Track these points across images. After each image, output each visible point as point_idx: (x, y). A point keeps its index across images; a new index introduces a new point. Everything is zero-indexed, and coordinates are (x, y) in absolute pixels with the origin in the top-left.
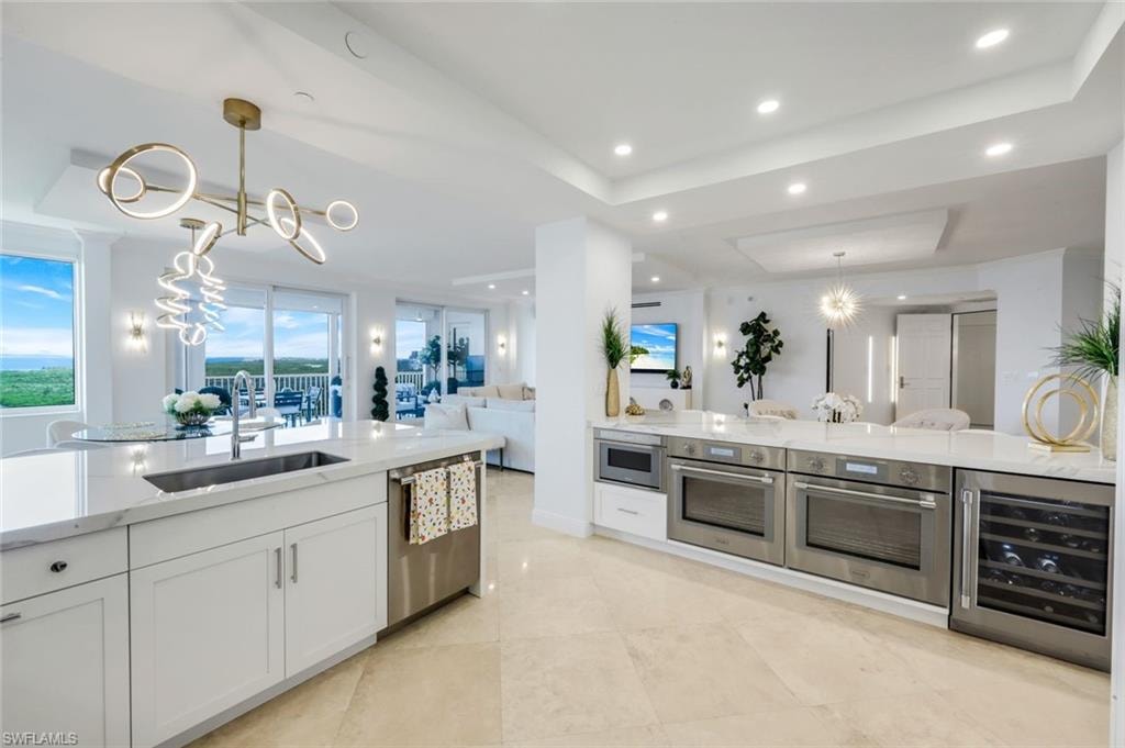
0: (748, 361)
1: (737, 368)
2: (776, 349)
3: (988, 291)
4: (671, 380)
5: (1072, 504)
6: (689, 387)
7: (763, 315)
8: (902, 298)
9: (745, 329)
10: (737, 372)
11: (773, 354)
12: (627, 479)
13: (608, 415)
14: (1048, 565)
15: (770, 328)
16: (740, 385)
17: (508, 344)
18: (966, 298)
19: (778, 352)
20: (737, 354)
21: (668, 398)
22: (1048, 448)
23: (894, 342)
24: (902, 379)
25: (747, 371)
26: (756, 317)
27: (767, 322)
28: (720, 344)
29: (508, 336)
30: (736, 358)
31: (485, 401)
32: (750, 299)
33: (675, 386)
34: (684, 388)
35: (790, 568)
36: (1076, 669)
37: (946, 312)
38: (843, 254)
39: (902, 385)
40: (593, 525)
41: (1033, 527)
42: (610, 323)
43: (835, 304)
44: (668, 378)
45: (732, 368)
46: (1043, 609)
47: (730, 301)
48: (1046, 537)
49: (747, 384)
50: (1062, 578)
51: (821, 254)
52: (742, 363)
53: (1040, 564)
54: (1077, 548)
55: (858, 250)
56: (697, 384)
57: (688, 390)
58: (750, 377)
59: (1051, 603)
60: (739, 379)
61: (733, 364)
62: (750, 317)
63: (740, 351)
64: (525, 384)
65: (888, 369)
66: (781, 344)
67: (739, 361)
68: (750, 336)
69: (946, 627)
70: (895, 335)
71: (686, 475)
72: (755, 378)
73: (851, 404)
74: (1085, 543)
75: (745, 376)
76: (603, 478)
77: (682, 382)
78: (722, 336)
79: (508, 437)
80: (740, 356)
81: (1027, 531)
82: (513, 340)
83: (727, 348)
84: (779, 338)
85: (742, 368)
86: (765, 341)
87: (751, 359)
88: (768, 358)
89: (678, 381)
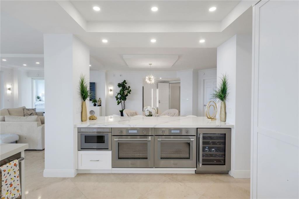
0: (120, 96)
1: (117, 98)
2: (129, 92)
3: (179, 78)
4: (93, 103)
5: (218, 134)
6: (100, 105)
7: (125, 81)
8: (161, 78)
9: (119, 85)
10: (117, 100)
11: (128, 94)
12: (94, 147)
13: (82, 121)
14: (214, 150)
15: (127, 86)
16: (118, 104)
17: (13, 88)
18: (173, 79)
19: (129, 93)
20: (117, 94)
21: (93, 110)
22: (210, 120)
23: (157, 90)
24: (159, 101)
25: (120, 100)
26: (123, 82)
27: (126, 83)
28: (111, 90)
29: (12, 84)
30: (116, 95)
31: (4, 118)
32: (121, 76)
33: (95, 105)
34: (99, 106)
35: (155, 168)
36: (219, 175)
37: (168, 83)
38: (151, 64)
39: (159, 102)
40: (77, 170)
41: (211, 141)
42: (82, 82)
43: (150, 79)
44: (93, 102)
45: (115, 99)
46: (214, 162)
47: (114, 76)
48: (214, 143)
49: (120, 104)
50: (217, 153)
51: (145, 64)
52: (119, 96)
53: (212, 150)
54: (219, 145)
55: (155, 64)
56: (103, 104)
57: (100, 107)
58: (121, 101)
59: (215, 160)
60: (118, 102)
61: (116, 97)
62: (121, 82)
63: (118, 93)
64: (25, 107)
65: (156, 98)
66: (130, 91)
67: (117, 96)
68: (121, 88)
69: (194, 173)
70: (158, 88)
71: (119, 142)
72: (123, 101)
73: (154, 109)
74: (220, 143)
75: (120, 101)
76: (83, 149)
77: (97, 104)
78: (111, 88)
79: (19, 134)
80: (118, 94)
81: (210, 143)
82: (16, 86)
83: (113, 91)
84: (130, 89)
85: (119, 98)
86: (126, 90)
87: (122, 95)
88: (127, 95)
89: (96, 103)
